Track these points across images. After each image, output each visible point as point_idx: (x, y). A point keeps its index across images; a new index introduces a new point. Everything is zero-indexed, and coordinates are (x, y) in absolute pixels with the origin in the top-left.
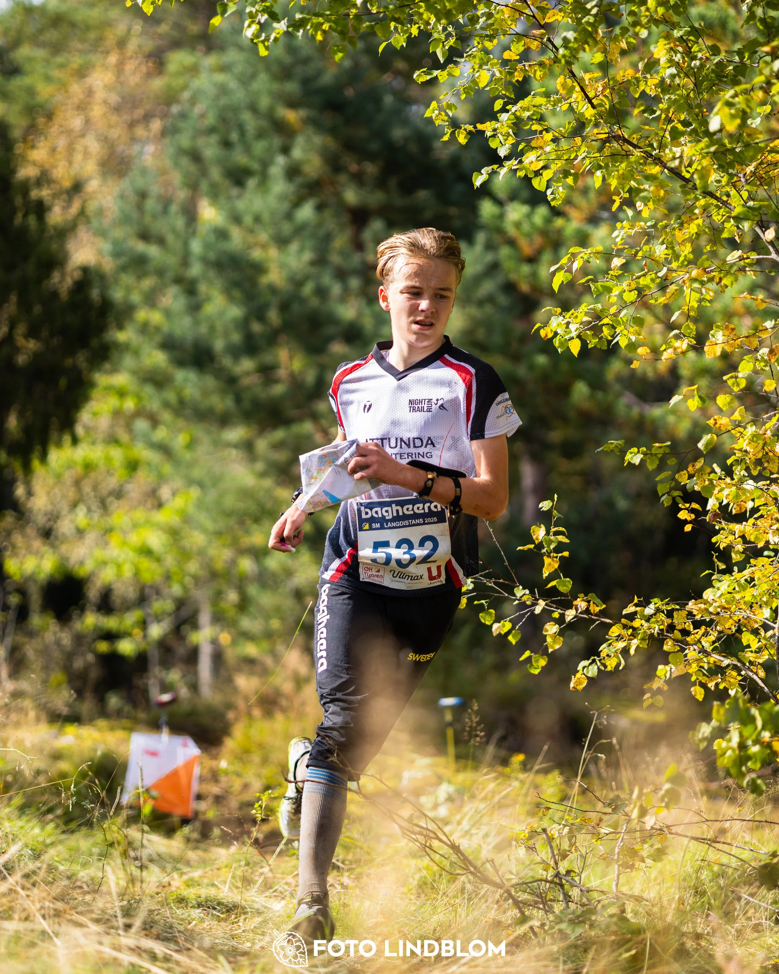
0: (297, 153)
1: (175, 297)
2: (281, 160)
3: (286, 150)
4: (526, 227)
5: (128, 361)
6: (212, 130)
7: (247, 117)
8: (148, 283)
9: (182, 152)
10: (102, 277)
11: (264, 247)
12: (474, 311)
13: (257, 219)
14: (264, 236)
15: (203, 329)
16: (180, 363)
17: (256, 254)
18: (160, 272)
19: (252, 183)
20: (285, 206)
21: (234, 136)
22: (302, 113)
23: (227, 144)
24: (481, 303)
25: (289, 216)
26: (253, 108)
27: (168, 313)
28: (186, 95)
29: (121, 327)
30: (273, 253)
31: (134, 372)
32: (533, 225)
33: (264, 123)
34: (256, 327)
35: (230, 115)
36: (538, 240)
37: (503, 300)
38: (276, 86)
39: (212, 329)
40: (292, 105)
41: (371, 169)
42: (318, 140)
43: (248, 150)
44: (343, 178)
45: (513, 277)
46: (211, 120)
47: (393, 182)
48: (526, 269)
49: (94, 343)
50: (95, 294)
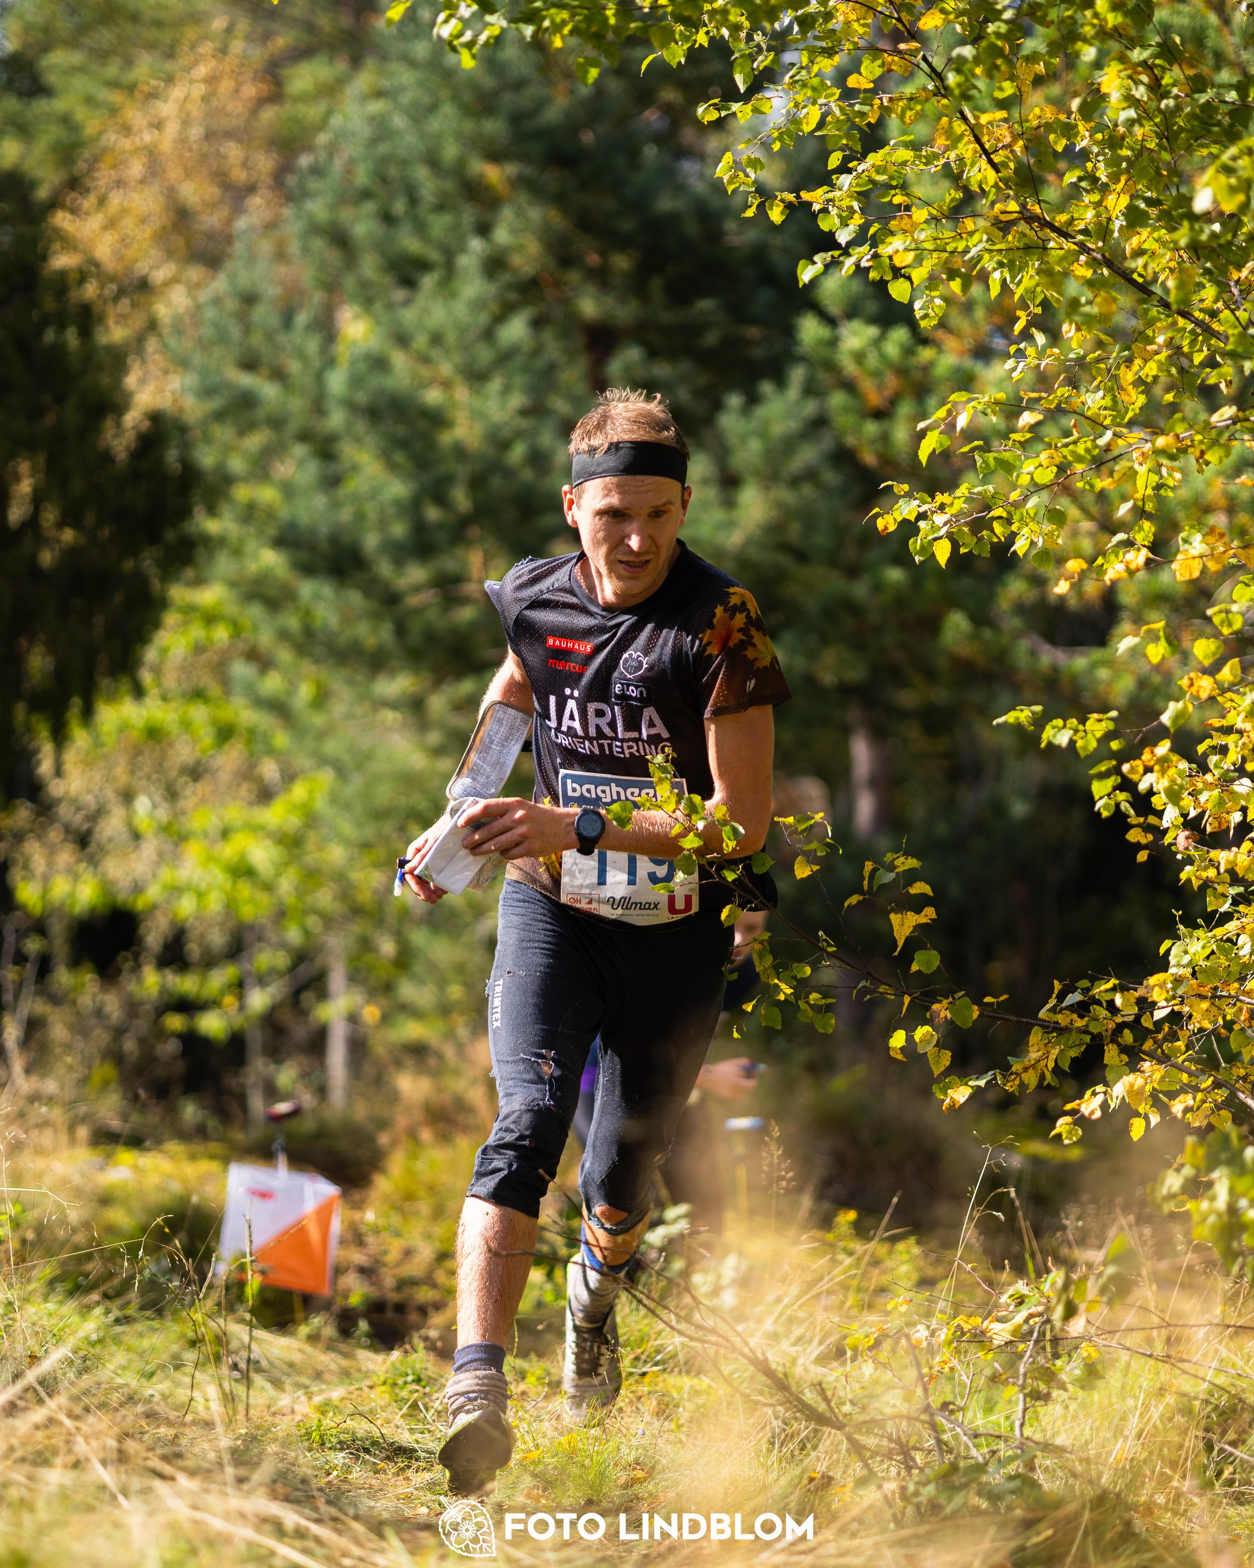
0: (502, 235)
1: (301, 463)
2: (476, 244)
3: (484, 230)
4: (872, 361)
5: (223, 564)
6: (366, 195)
7: (422, 174)
8: (255, 441)
9: (314, 229)
10: (182, 429)
11: (446, 385)
12: (783, 494)
13: (436, 339)
14: (446, 368)
15: (345, 515)
16: (307, 569)
17: (433, 396)
18: (277, 423)
19: (428, 281)
20: (483, 319)
21: (399, 207)
22: (512, 169)
23: (388, 219)
24: (795, 482)
25: (488, 335)
26: (433, 161)
27: (288, 490)
28: (322, 139)
29: (212, 511)
30: (462, 394)
31: (233, 584)
32: (883, 357)
33: (449, 185)
34: (433, 514)
35: (393, 172)
36: (892, 382)
37: (831, 477)
38: (468, 126)
39: (360, 517)
40: (495, 156)
41: (622, 262)
42: (535, 213)
43: (421, 228)
44: (574, 276)
45: (850, 441)
46: (362, 177)
47: (656, 284)
48: (871, 428)
49: (170, 536)
50: (172, 455)
